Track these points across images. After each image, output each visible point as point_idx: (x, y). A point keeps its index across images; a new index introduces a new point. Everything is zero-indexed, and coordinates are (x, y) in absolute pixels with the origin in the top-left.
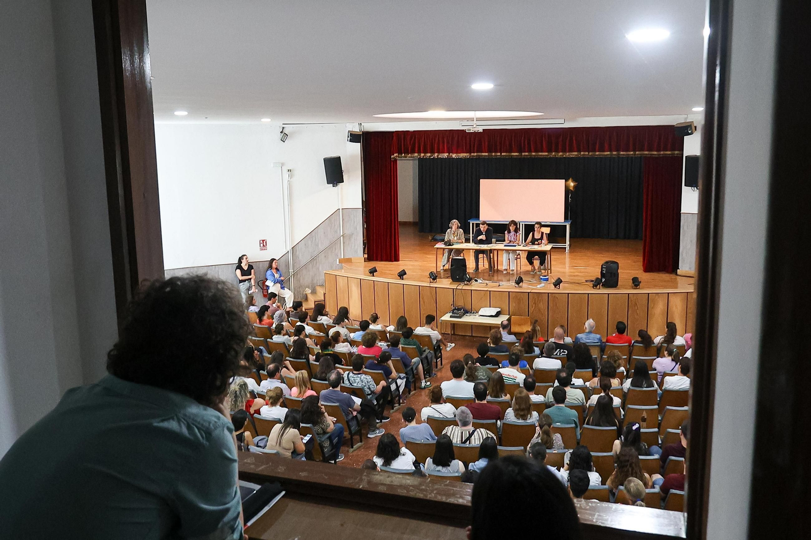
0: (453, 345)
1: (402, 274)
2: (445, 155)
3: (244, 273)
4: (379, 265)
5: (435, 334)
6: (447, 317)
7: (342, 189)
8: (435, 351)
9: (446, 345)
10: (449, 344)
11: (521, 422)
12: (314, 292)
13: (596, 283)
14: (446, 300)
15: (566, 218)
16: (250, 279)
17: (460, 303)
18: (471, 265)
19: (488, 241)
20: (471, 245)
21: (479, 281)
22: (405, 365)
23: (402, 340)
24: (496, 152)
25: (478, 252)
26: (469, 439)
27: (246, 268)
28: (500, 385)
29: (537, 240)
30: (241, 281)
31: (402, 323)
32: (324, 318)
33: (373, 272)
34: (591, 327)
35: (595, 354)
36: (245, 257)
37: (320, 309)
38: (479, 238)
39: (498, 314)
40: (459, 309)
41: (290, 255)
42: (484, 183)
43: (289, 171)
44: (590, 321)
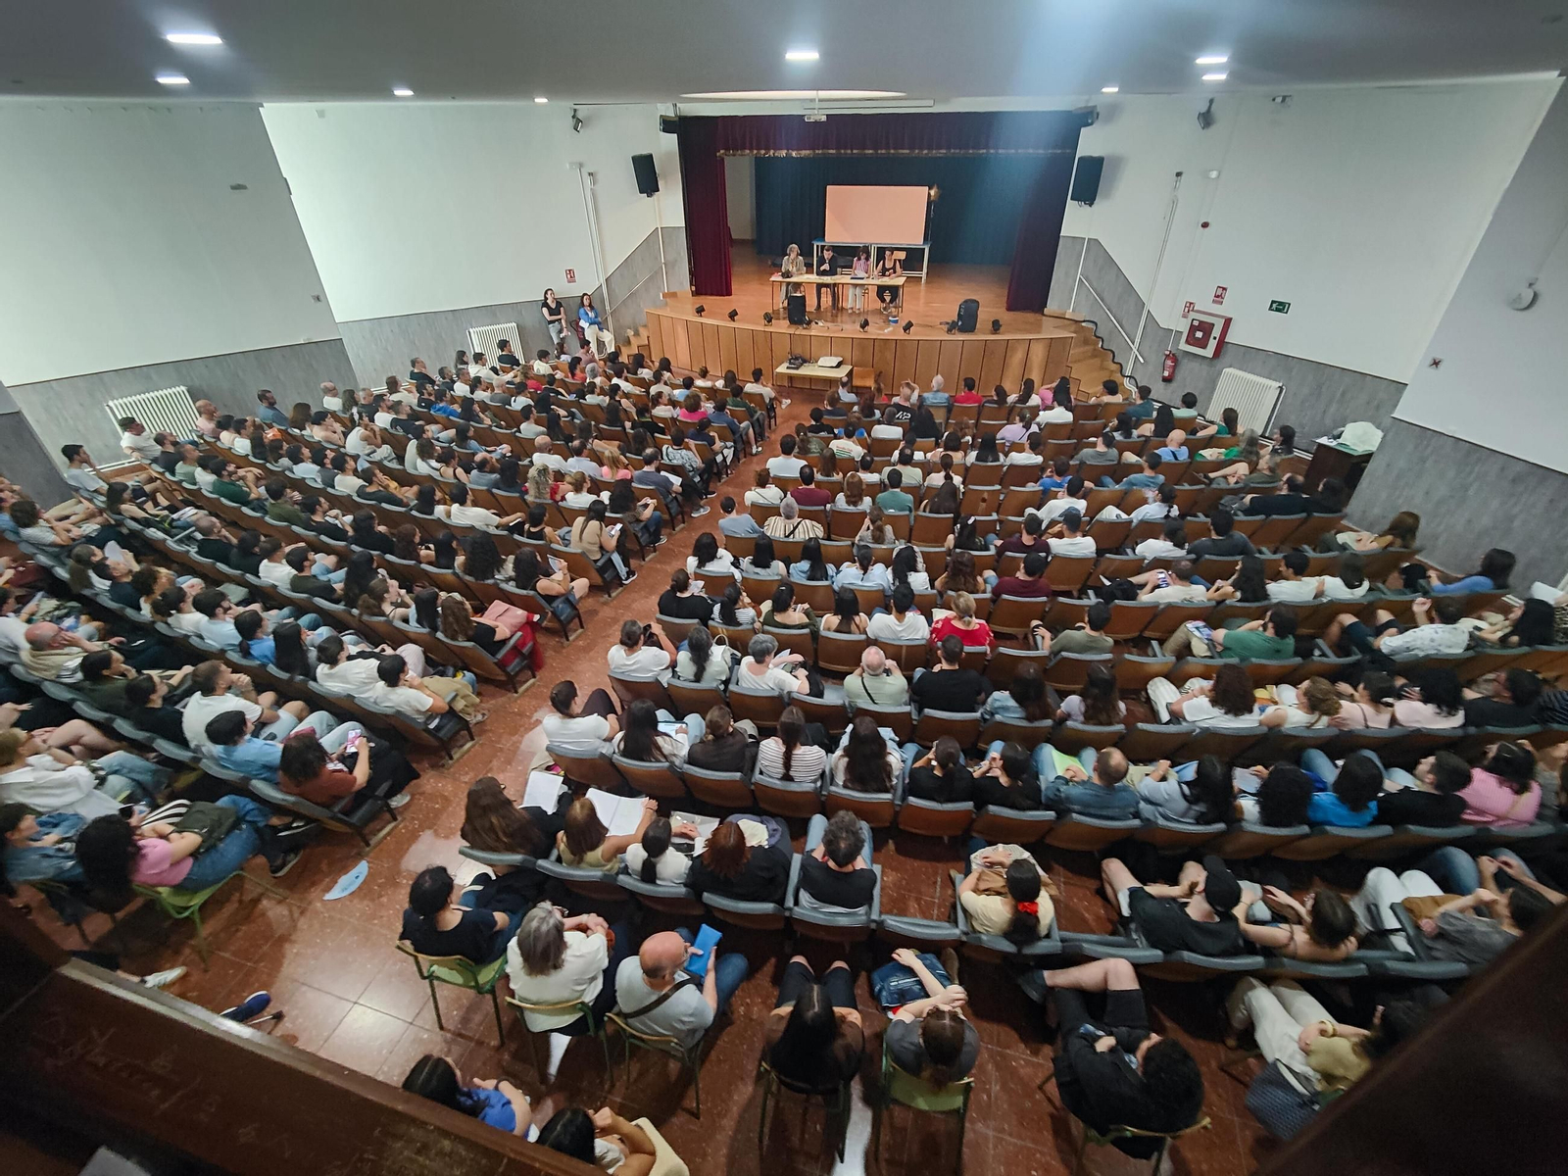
0: (789, 401)
1: (733, 315)
2: (783, 153)
4: (708, 301)
5: (767, 391)
6: (782, 369)
7: (658, 200)
8: (768, 410)
9: (781, 403)
10: (784, 401)
11: (851, 509)
12: (637, 334)
13: (952, 327)
14: (782, 348)
15: (926, 239)
16: (560, 320)
17: (798, 351)
18: (811, 304)
19: (832, 272)
20: (814, 278)
21: (820, 324)
22: (732, 433)
23: (729, 400)
24: (845, 148)
25: (820, 286)
26: (792, 532)
27: (553, 306)
28: (831, 463)
29: (888, 270)
30: (549, 322)
31: (730, 378)
32: (646, 371)
33: (700, 311)
34: (939, 385)
35: (939, 418)
36: (550, 293)
37: (639, 361)
38: (822, 268)
39: (839, 365)
40: (796, 359)
41: (604, 288)
42: (832, 191)
43: (590, 174)
44: (939, 376)
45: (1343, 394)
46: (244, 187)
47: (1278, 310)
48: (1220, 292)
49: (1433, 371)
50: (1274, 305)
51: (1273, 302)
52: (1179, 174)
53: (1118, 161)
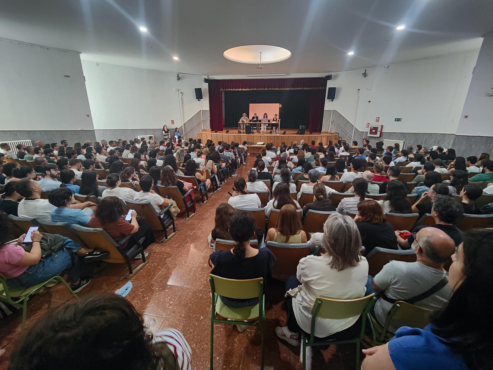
1: (227, 132)
2: (241, 89)
3: (166, 132)
7: (202, 102)
13: (298, 133)
16: (168, 135)
17: (250, 141)
21: (256, 133)
27: (166, 130)
30: (165, 135)
34: (303, 143)
36: (165, 126)
38: (254, 120)
39: (264, 144)
40: (250, 143)
41: (183, 127)
42: (251, 105)
43: (181, 93)
44: (303, 140)
45: (426, 140)
46: (69, 77)
47: (397, 121)
48: (377, 119)
49: (466, 119)
50: (396, 120)
51: (396, 119)
52: (359, 90)
53: (339, 89)
